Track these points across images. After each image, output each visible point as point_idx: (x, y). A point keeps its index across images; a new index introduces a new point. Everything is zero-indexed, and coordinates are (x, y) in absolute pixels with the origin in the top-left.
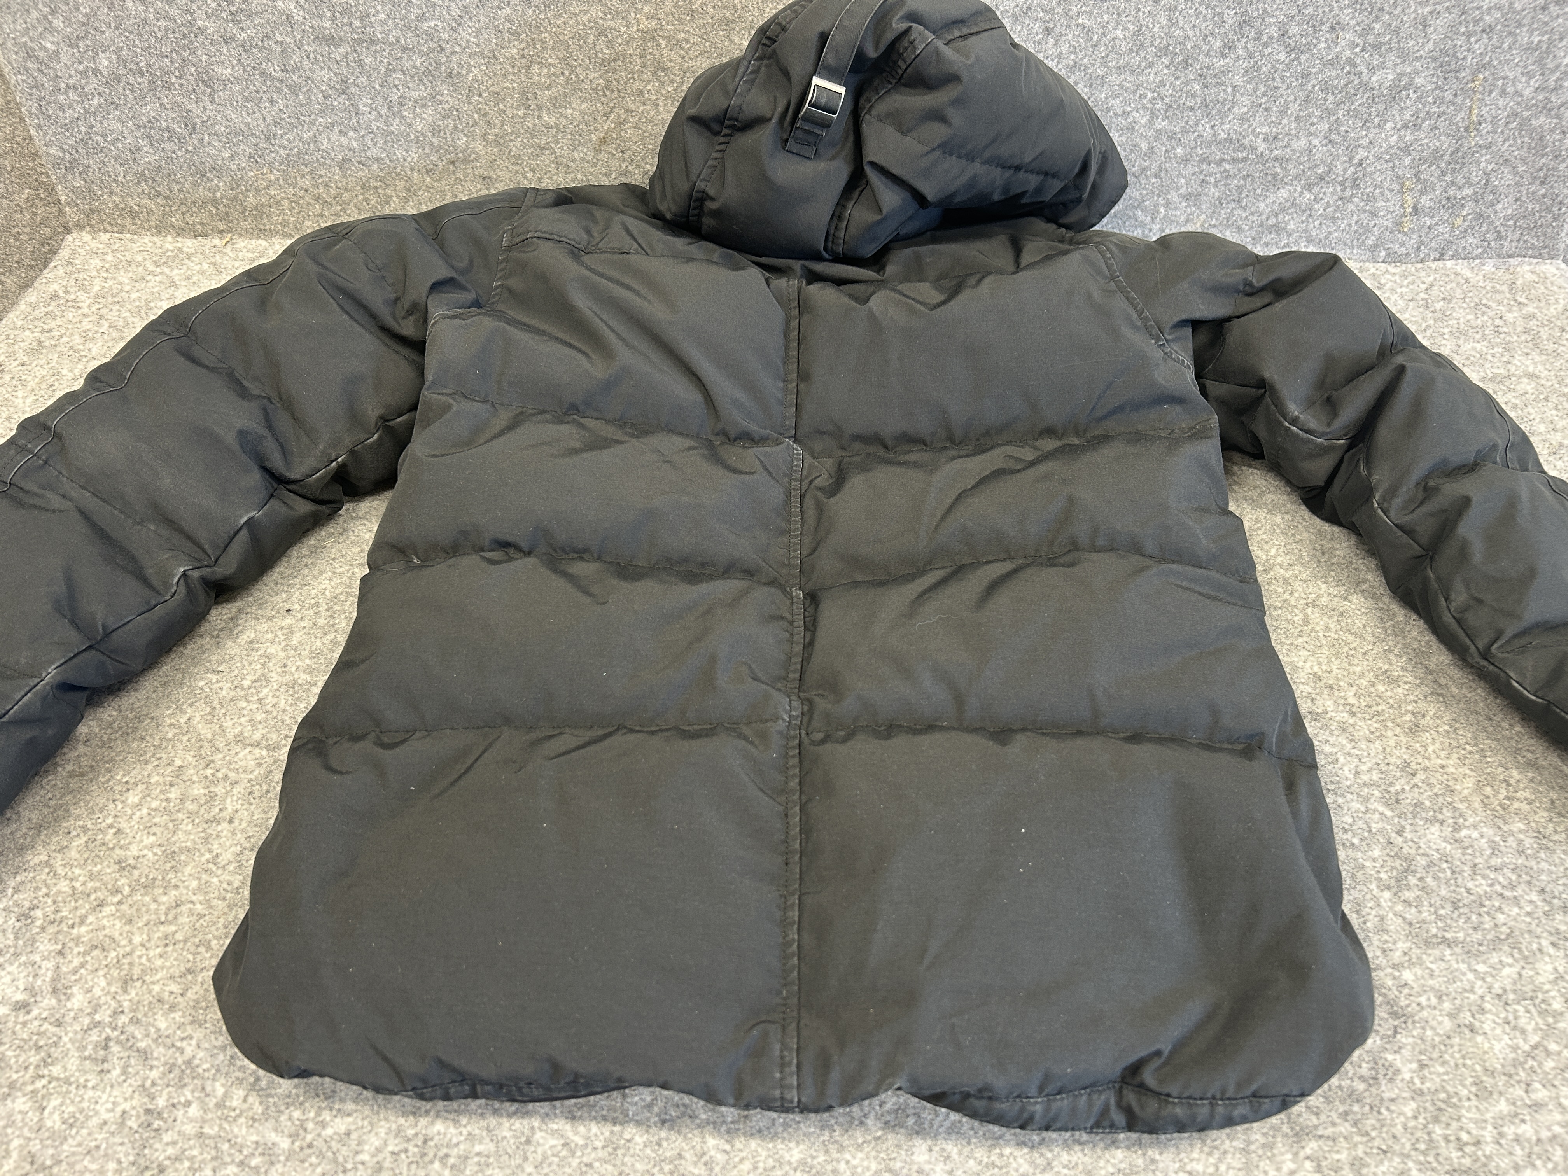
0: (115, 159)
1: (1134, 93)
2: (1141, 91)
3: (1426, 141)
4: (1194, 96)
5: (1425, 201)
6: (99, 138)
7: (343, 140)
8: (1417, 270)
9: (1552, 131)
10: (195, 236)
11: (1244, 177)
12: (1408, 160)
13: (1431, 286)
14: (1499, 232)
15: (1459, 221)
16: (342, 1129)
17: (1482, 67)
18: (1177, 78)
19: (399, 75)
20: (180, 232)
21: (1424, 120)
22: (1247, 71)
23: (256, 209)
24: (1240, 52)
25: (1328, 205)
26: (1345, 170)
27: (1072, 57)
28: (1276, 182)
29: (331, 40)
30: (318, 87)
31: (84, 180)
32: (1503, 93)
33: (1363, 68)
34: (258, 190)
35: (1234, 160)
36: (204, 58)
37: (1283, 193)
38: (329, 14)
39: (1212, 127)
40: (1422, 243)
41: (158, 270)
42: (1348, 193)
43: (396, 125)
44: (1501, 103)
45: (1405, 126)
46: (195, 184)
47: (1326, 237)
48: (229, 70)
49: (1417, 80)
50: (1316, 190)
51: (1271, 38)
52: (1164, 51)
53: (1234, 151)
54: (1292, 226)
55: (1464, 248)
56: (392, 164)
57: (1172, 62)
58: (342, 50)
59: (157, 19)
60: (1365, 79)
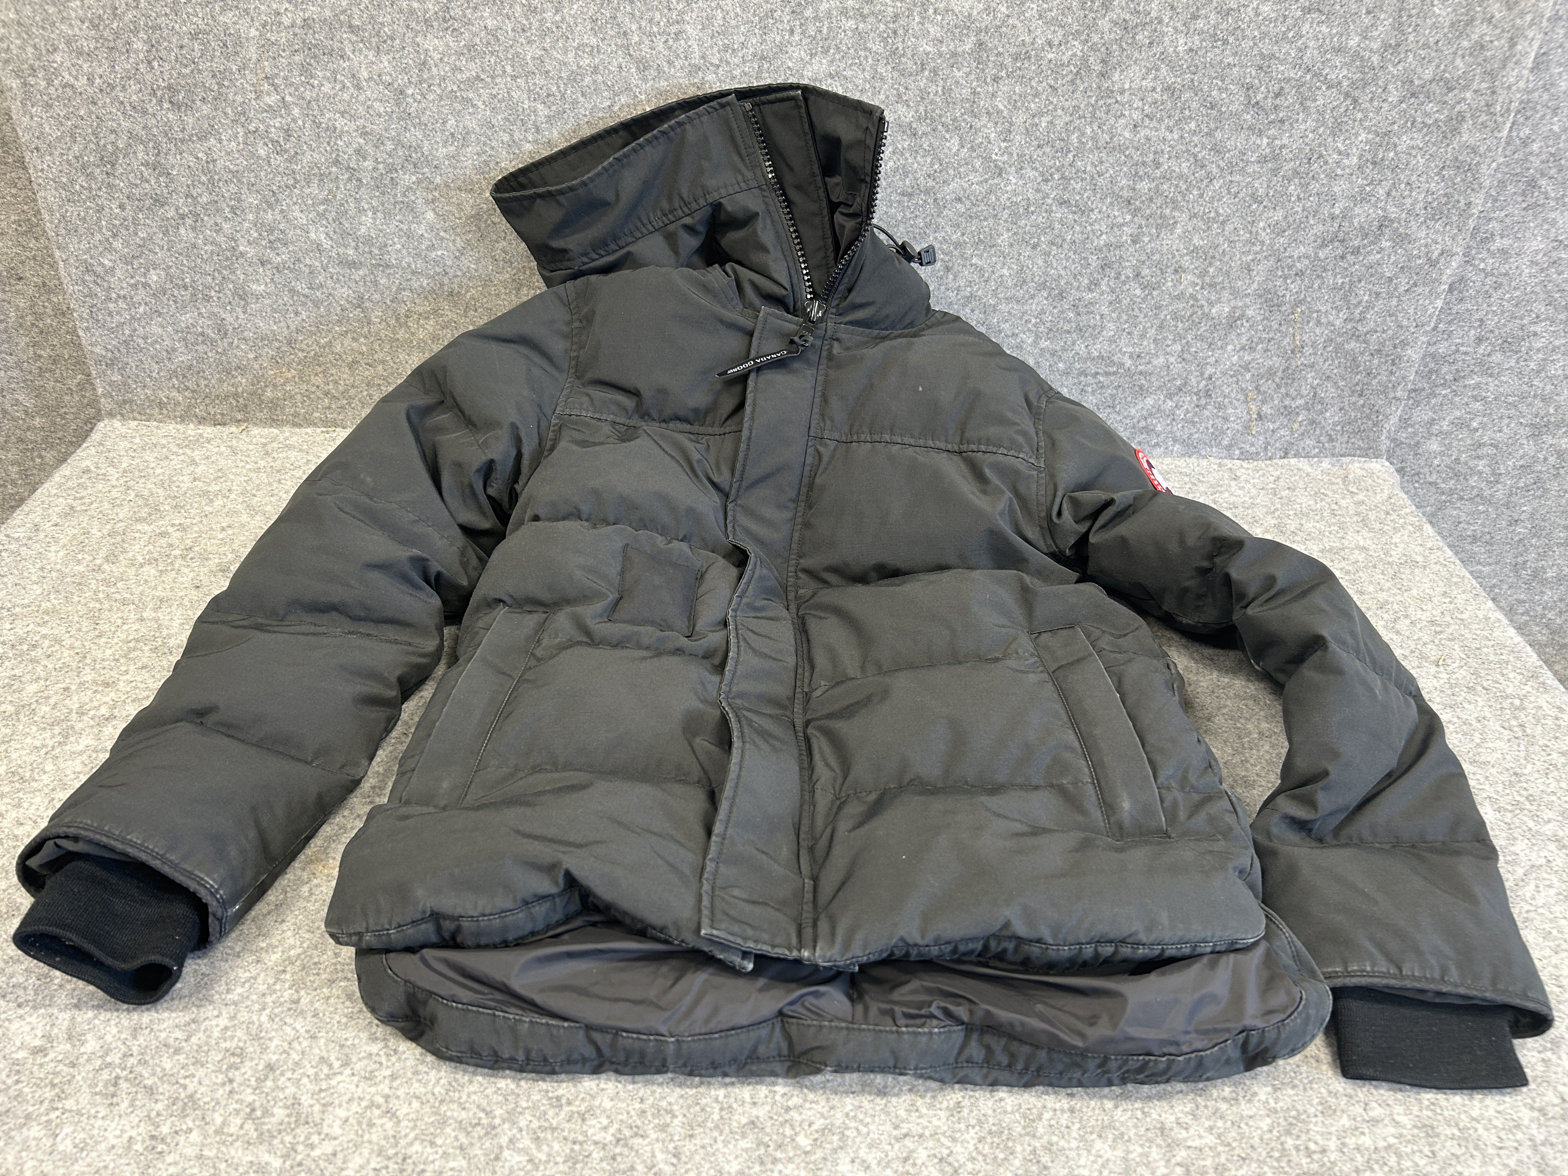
0: (152, 358)
1: (1021, 318)
2: (1026, 317)
3: (1261, 361)
4: (1069, 322)
5: (1266, 409)
6: (140, 341)
7: (355, 345)
8: (1266, 466)
9: (1362, 353)
10: (215, 425)
11: (1116, 388)
12: (1248, 376)
13: (1279, 478)
14: (1330, 435)
15: (1296, 426)
16: (330, 1150)
17: (1299, 303)
18: (1055, 307)
19: (407, 293)
20: (202, 421)
21: (1257, 344)
22: (1110, 303)
23: (272, 402)
24: (1104, 288)
25: (1187, 412)
26: (1198, 383)
27: (969, 289)
28: (1142, 392)
29: (353, 265)
30: (337, 302)
31: (122, 375)
32: (1319, 323)
33: (1204, 302)
34: (275, 386)
35: (1107, 374)
36: (242, 277)
37: (1150, 401)
38: (353, 244)
39: (1087, 347)
40: (1268, 444)
41: (181, 451)
42: (1203, 401)
43: (401, 334)
44: (1318, 331)
45: (1243, 348)
46: (221, 381)
47: (1189, 438)
48: (263, 287)
49: (1248, 312)
50: (1176, 398)
51: (1128, 277)
52: (1043, 286)
53: (1107, 366)
54: (1159, 428)
55: (1304, 449)
56: (395, 366)
57: (1050, 295)
58: (361, 272)
59: (205, 244)
60: (1207, 311)
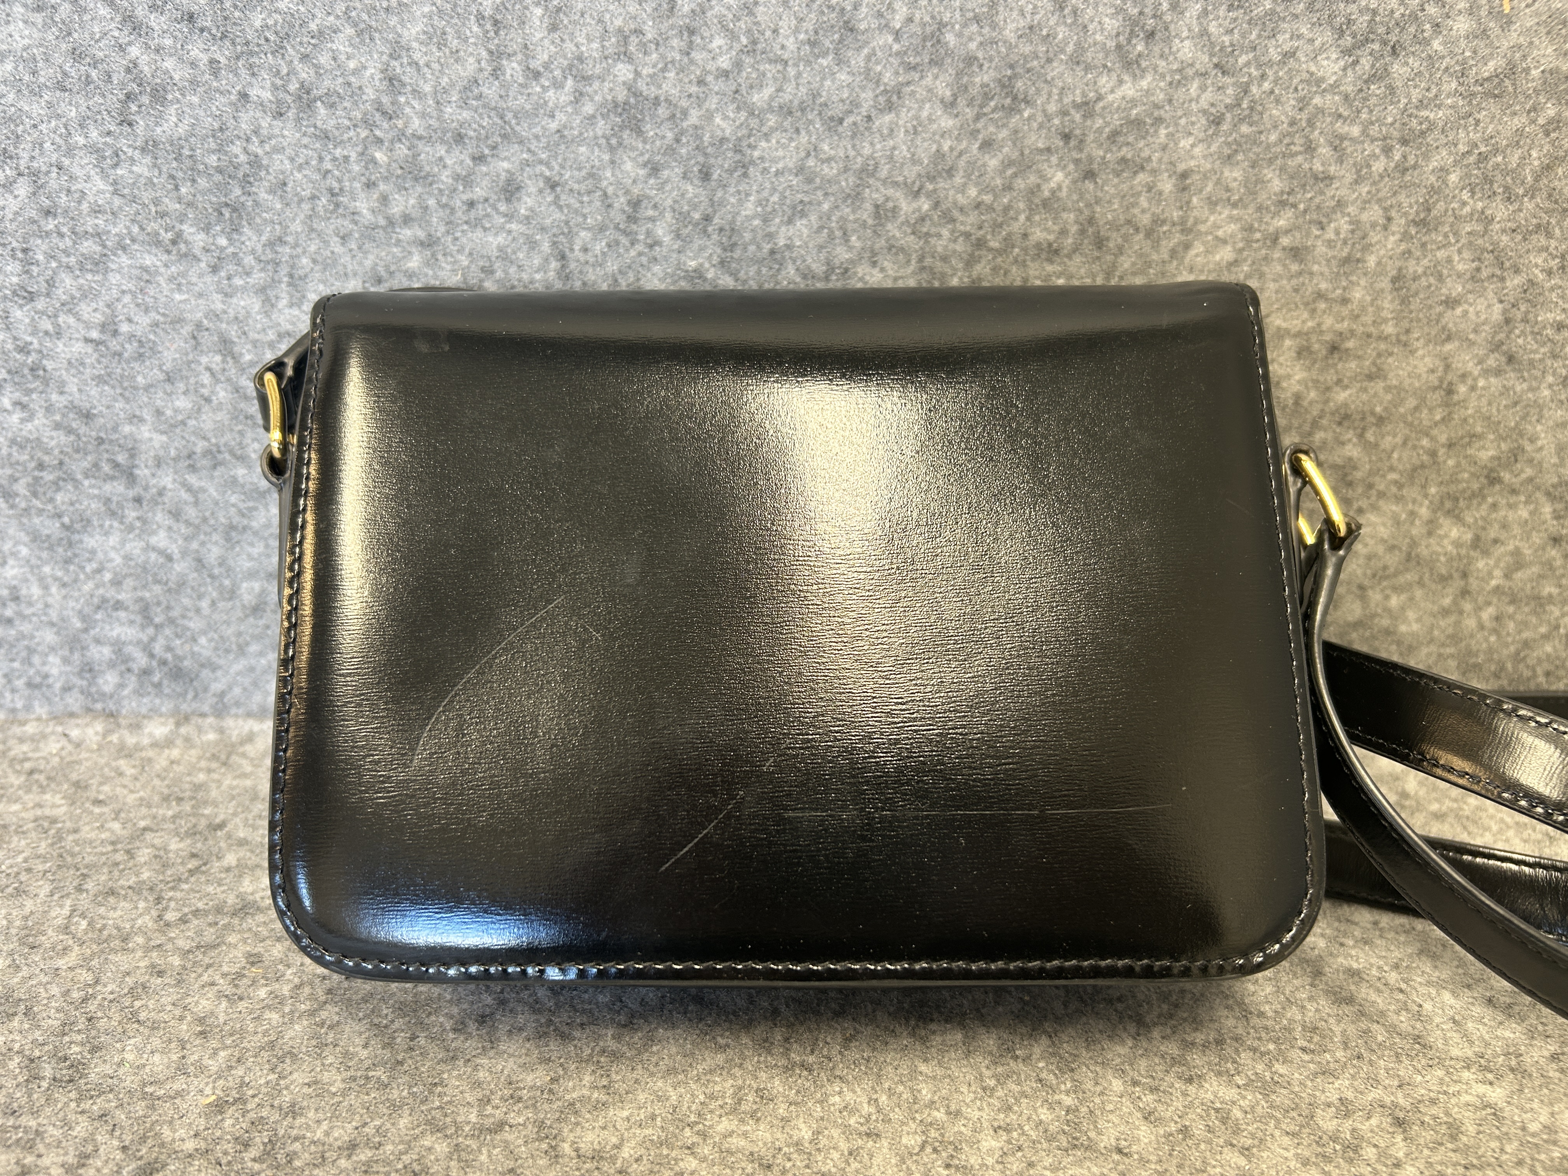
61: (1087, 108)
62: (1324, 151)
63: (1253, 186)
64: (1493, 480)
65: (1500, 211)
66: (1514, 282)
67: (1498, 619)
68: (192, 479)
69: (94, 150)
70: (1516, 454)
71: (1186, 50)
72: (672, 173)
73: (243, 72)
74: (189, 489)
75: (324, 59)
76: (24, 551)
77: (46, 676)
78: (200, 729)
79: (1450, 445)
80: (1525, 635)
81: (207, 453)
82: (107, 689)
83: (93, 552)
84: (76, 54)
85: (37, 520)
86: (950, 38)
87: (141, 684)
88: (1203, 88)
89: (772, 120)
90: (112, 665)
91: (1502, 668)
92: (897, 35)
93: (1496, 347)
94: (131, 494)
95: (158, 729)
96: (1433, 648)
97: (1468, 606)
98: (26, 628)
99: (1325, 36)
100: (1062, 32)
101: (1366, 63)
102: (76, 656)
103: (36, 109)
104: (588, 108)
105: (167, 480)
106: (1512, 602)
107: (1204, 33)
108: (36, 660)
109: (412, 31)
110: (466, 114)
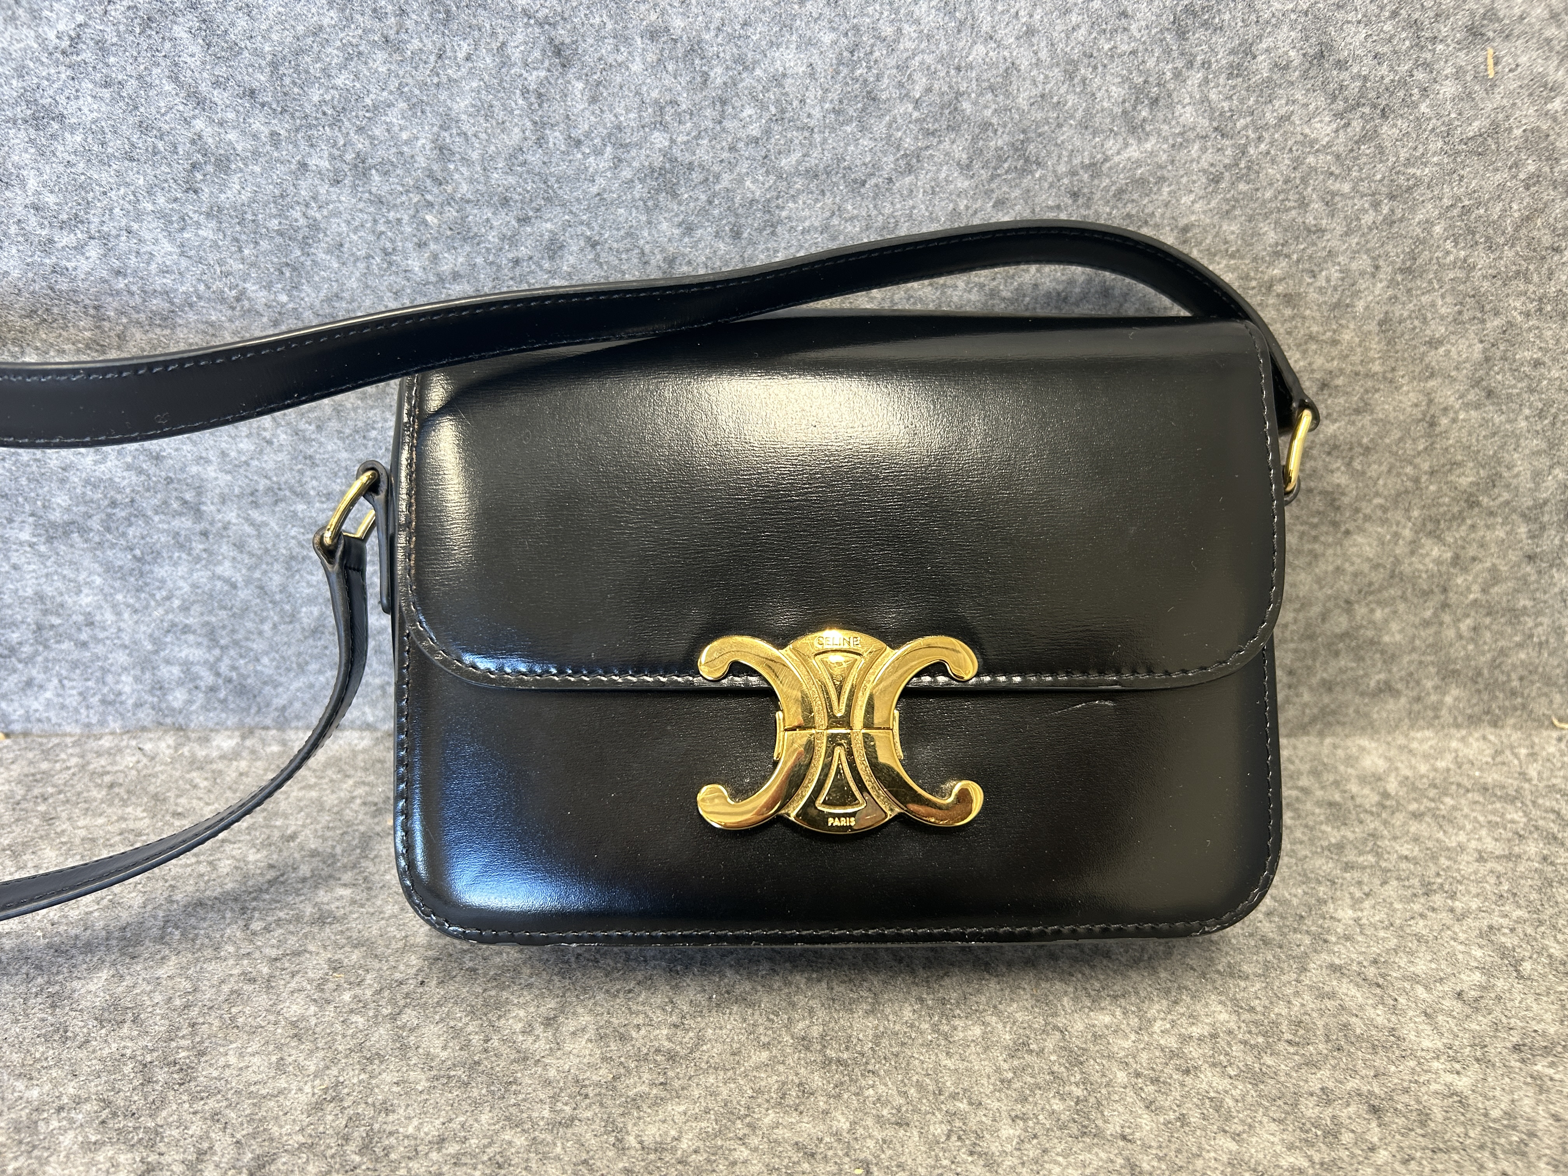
61: (1094, 168)
62: (1317, 205)
63: (1250, 237)
64: (1473, 503)
65: (1482, 259)
66: (1494, 323)
67: (1475, 629)
68: (255, 514)
69: (162, 215)
70: (1493, 481)
71: (1188, 115)
72: (705, 232)
73: (303, 144)
74: (252, 524)
75: (378, 131)
76: (98, 581)
77: (120, 694)
78: (263, 742)
79: (1432, 473)
80: (1502, 643)
81: (269, 489)
82: (176, 705)
83: (163, 581)
84: (143, 127)
85: (109, 553)
86: (966, 106)
87: (208, 700)
88: (1204, 150)
89: (799, 183)
90: (181, 683)
91: (1479, 674)
92: (917, 103)
93: (1477, 383)
94: (198, 528)
95: (225, 742)
96: (1415, 656)
97: (1447, 618)
98: (100, 650)
99: (1319, 100)
100: (1071, 100)
101: (1357, 125)
102: (148, 675)
103: (106, 177)
104: (626, 173)
105: (231, 515)
106: (1489, 614)
107: (1205, 99)
108: (110, 679)
109: (461, 105)
110: (512, 180)
